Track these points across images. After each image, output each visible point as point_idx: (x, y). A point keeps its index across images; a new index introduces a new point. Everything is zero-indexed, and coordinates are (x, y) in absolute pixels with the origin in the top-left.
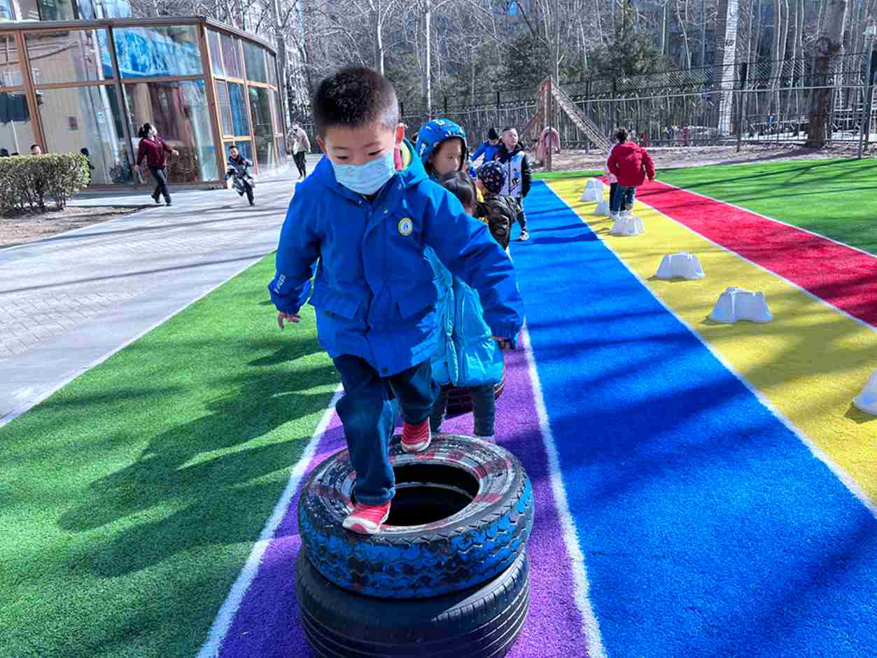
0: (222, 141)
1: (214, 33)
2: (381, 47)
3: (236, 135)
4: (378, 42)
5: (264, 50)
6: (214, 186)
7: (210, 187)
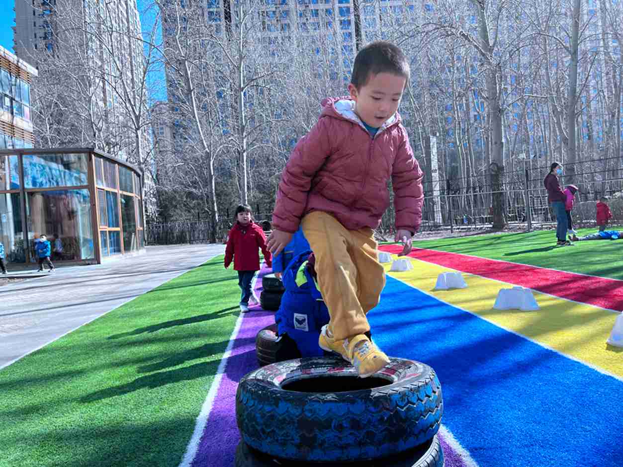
0: (99, 230)
1: (99, 159)
2: (212, 174)
3: (109, 227)
4: (210, 171)
5: (133, 172)
6: (90, 262)
7: (86, 263)
